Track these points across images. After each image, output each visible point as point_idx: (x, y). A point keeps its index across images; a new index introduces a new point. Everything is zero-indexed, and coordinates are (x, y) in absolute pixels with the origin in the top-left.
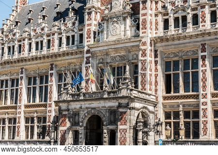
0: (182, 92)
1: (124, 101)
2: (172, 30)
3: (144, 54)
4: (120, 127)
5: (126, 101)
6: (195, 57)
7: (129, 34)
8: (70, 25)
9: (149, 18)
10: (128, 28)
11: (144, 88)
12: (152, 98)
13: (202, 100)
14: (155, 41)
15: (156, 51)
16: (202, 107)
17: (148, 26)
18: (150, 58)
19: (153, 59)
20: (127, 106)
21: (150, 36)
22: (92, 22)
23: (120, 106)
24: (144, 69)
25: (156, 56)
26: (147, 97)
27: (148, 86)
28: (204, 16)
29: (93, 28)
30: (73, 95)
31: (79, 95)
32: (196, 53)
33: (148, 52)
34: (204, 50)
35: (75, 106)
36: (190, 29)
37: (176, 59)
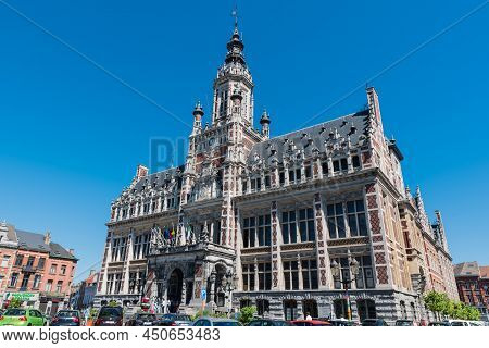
0: (257, 246)
1: (200, 254)
2: (249, 191)
3: (225, 213)
4: (196, 279)
5: (202, 254)
6: (267, 213)
7: (214, 195)
8: (171, 190)
9: (230, 181)
10: (214, 190)
11: (224, 243)
12: (231, 252)
13: (273, 253)
14: (235, 201)
15: (236, 209)
16: (273, 259)
17: (230, 188)
18: (230, 215)
19: (233, 216)
20: (203, 259)
21: (231, 196)
22: (187, 187)
23: (197, 259)
24: (225, 225)
25: (236, 214)
26: (225, 251)
27: (227, 241)
28: (274, 178)
29: (187, 191)
30: (161, 250)
31: (165, 250)
32: (268, 210)
33: (229, 210)
34: (274, 207)
35: (161, 260)
36: (263, 189)
37: (252, 216)
